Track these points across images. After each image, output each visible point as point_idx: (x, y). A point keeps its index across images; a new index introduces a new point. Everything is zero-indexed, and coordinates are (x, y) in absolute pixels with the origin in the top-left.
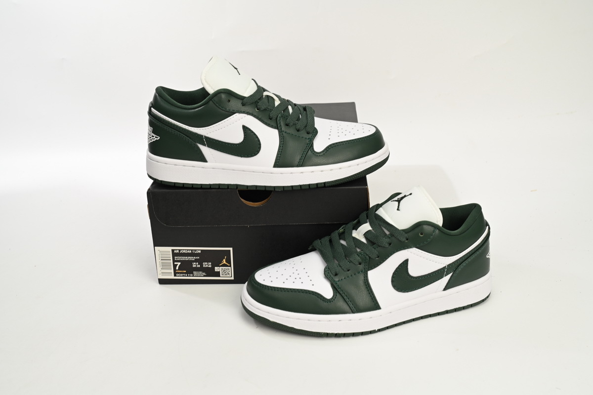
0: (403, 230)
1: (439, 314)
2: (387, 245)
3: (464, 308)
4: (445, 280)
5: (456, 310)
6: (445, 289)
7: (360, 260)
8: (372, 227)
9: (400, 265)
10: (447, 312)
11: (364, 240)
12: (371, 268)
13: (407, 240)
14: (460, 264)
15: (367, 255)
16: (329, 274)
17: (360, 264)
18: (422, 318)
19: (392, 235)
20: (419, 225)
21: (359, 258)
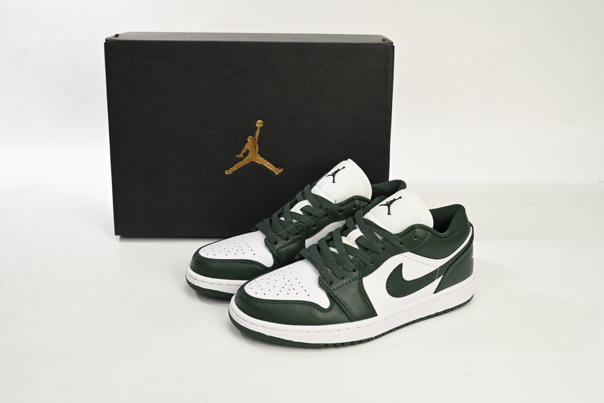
0: (397, 234)
1: (429, 317)
2: (381, 251)
3: (452, 309)
4: (437, 282)
5: (445, 312)
6: (435, 292)
7: (355, 267)
8: (363, 233)
9: (394, 270)
10: (437, 314)
11: (356, 246)
12: (366, 275)
13: (401, 244)
14: (450, 266)
15: (361, 261)
16: (325, 283)
17: (354, 271)
18: (414, 322)
19: (385, 240)
20: (412, 229)
21: (354, 266)
